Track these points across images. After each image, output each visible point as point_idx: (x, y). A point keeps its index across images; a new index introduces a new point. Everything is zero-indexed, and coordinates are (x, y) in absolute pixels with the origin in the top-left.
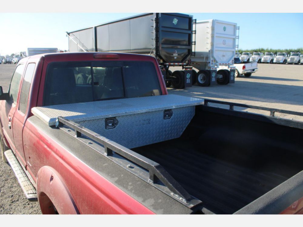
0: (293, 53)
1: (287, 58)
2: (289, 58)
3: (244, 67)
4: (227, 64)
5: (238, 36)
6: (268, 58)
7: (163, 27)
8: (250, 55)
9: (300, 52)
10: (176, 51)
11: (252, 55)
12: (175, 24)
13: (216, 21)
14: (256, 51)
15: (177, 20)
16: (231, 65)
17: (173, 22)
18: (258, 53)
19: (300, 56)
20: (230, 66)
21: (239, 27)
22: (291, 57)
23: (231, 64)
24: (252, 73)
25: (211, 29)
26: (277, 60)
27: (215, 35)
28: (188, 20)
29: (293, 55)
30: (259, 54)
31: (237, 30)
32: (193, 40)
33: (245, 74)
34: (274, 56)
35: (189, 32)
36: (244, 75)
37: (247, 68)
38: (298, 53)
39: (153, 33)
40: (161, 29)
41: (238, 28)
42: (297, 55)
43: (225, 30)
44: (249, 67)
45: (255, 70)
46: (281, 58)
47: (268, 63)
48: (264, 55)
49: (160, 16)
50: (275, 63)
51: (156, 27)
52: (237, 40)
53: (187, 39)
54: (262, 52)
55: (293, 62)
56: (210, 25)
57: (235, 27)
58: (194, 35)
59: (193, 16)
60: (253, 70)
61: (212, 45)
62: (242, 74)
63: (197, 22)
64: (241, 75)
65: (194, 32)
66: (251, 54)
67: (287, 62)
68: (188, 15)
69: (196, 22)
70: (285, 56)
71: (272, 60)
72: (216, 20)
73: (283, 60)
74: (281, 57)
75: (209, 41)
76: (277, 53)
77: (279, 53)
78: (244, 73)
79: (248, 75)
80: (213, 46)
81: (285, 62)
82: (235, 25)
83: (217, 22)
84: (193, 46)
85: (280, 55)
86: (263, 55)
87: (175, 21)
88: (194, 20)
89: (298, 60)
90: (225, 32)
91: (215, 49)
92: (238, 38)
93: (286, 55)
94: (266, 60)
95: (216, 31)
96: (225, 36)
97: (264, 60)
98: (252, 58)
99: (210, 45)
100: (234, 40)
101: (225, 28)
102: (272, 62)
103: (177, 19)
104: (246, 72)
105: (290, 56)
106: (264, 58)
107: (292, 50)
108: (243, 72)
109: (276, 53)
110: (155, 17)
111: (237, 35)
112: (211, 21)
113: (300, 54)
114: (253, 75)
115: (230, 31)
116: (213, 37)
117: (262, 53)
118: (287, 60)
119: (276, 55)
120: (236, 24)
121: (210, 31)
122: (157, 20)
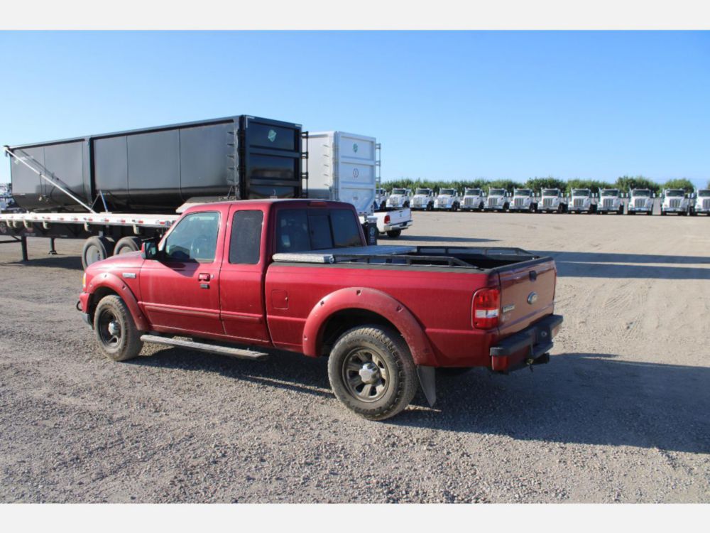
0: (469, 189)
1: (459, 199)
2: (462, 200)
3: (387, 219)
4: (363, 213)
5: (380, 162)
6: (423, 199)
7: (251, 146)
8: (386, 193)
9: (480, 187)
10: (275, 191)
11: (390, 194)
12: (272, 140)
13: (341, 135)
14: (396, 185)
15: (275, 134)
16: (369, 215)
17: (269, 137)
18: (400, 189)
19: (481, 196)
20: (369, 217)
21: (380, 144)
22: (466, 196)
23: (370, 212)
24: (403, 229)
25: (332, 149)
26: (441, 203)
27: (341, 160)
28: (292, 132)
29: (470, 193)
30: (404, 192)
31: (378, 150)
32: (304, 170)
33: (389, 232)
34: (434, 195)
35: (296, 155)
36: (386, 234)
37: (392, 221)
38: (478, 189)
39: (233, 157)
40: (248, 150)
41: (378, 146)
42: (477, 193)
43: (356, 151)
44: (396, 218)
45: (409, 224)
46: (447, 199)
47: (422, 210)
48: (414, 194)
49: (247, 126)
50: (438, 210)
51: (239, 147)
52: (377, 168)
53: (292, 168)
54: (408, 186)
55: (472, 207)
56: (329, 142)
57: (373, 145)
58: (304, 161)
59: (301, 125)
60: (405, 224)
61: (336, 179)
62: (383, 233)
63: (309, 134)
64: (381, 235)
65: (305, 155)
66: (388, 191)
67: (459, 207)
68: (294, 124)
69: (307, 137)
70: (455, 195)
71: (431, 203)
72: (340, 132)
73: (452, 203)
74: (448, 196)
75: (330, 170)
76: (439, 190)
77: (444, 189)
78: (387, 229)
79: (394, 234)
80: (338, 180)
81: (455, 207)
82: (372, 140)
83: (343, 137)
84: (304, 181)
85: (445, 192)
86: (412, 194)
87: (272, 135)
88: (304, 133)
89: (479, 203)
90: (357, 155)
91: (341, 186)
92: (380, 165)
93: (457, 193)
94: (420, 203)
95: (341, 153)
96: (358, 161)
97: (415, 205)
98: (391, 199)
99: (332, 178)
100: (372, 167)
101: (357, 147)
102: (430, 207)
103: (275, 131)
104: (391, 228)
105: (463, 194)
106: (415, 199)
107: (466, 182)
108: (385, 227)
109: (436, 189)
110: (238, 127)
111: (377, 159)
112: (331, 133)
113: (481, 190)
114: (403, 233)
115: (364, 151)
116: (336, 164)
117: (410, 190)
118: (459, 204)
119: (438, 194)
120: (375, 139)
121: (330, 151)
122: (242, 133)
